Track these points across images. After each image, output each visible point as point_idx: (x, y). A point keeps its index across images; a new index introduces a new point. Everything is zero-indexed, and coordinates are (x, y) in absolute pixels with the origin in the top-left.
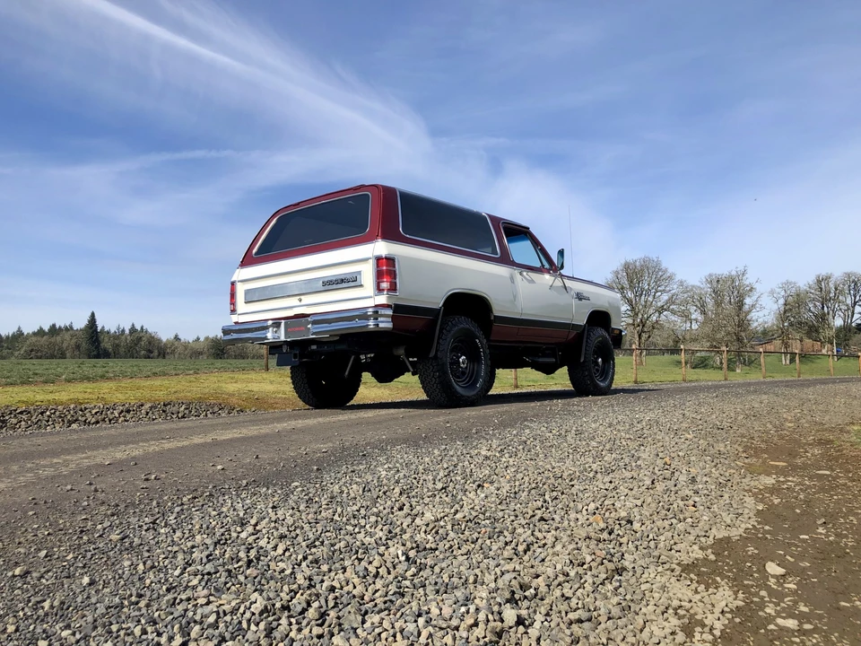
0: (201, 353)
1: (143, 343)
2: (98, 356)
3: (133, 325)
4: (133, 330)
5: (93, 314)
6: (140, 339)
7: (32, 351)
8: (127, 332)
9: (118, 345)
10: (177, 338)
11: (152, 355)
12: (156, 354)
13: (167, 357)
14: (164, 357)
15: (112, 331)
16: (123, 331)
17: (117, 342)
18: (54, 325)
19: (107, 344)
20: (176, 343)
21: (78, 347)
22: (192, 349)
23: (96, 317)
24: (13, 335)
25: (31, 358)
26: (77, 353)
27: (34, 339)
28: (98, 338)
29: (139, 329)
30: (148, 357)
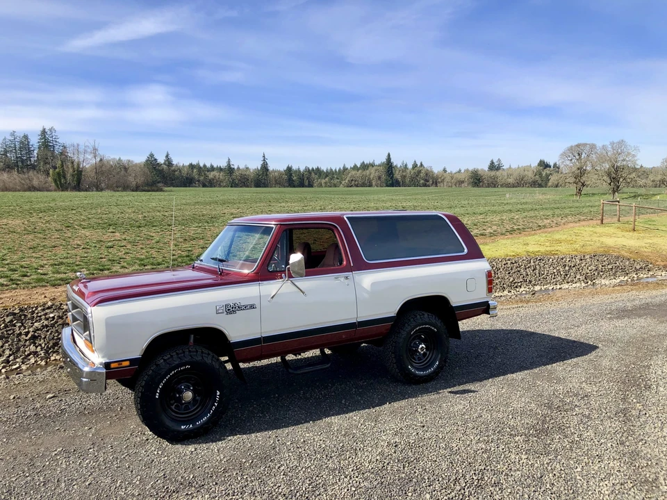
0: (463, 182)
1: (422, 175)
2: (392, 185)
3: (415, 162)
4: (415, 166)
5: (389, 155)
6: (420, 172)
7: (352, 181)
8: (411, 166)
9: (405, 176)
10: (445, 171)
11: (427, 184)
12: (431, 183)
13: (439, 185)
14: (436, 186)
16: (406, 165)
17: (404, 174)
18: (363, 162)
19: (398, 176)
20: (445, 174)
21: (380, 178)
22: (457, 178)
23: (391, 156)
24: (340, 170)
25: (352, 186)
26: (379, 182)
27: (352, 172)
28: (392, 172)
29: (419, 164)
30: (425, 185)
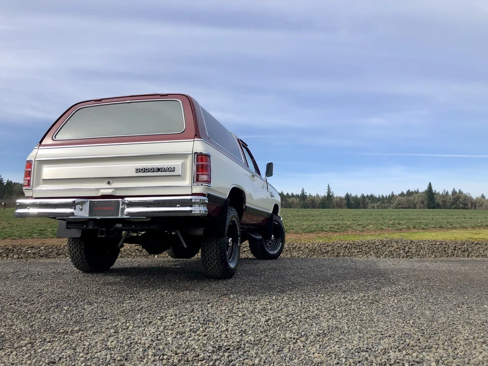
1: (461, 200)
2: (434, 208)
3: (454, 189)
4: (454, 192)
5: (430, 184)
6: (459, 198)
7: (399, 204)
8: (450, 193)
9: (446, 201)
10: (483, 196)
11: (467, 207)
12: (470, 206)
13: (477, 208)
14: (475, 208)
15: (441, 193)
16: (447, 193)
17: (444, 199)
18: (409, 190)
19: (439, 200)
20: (483, 200)
21: (423, 202)
23: (432, 185)
24: (389, 196)
25: (399, 208)
26: (422, 205)
27: (400, 198)
28: (433, 197)
29: (458, 191)
30: (464, 208)
